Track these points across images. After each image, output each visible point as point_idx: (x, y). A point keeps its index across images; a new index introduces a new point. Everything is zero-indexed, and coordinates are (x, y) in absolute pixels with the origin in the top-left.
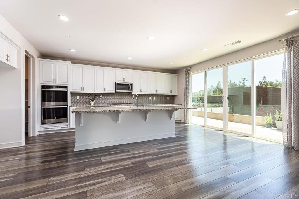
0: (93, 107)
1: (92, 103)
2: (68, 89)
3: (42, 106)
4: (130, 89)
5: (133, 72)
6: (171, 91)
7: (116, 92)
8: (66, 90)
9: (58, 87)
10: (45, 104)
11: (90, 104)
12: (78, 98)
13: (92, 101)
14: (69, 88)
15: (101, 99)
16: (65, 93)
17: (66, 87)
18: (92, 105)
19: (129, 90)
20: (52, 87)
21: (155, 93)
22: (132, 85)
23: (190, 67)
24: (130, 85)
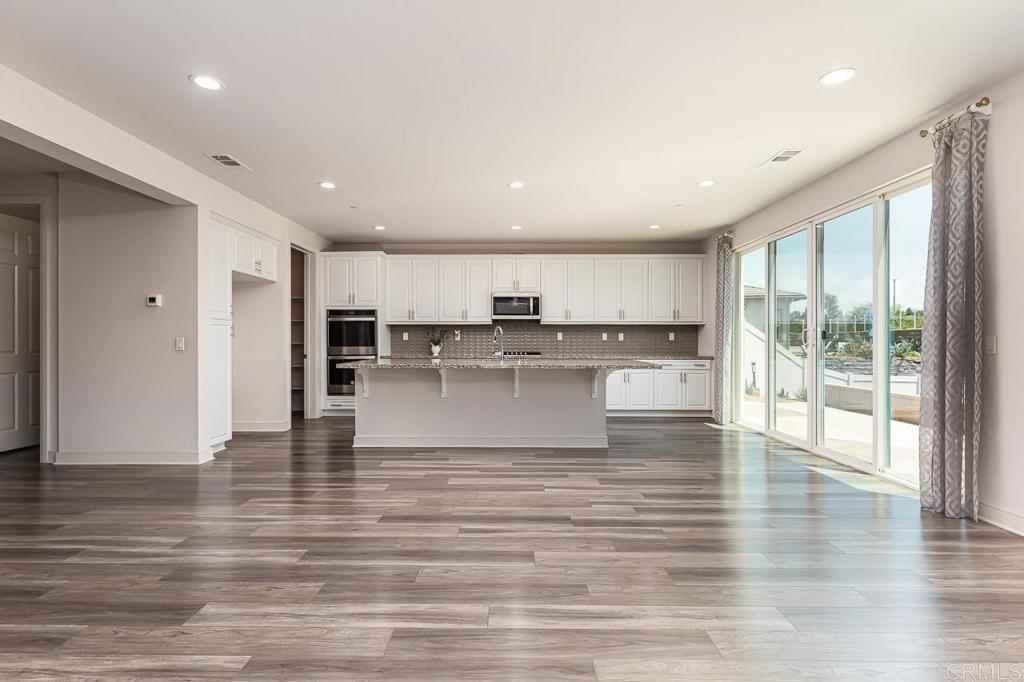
0: (437, 361)
1: (436, 349)
2: (376, 317)
3: (328, 355)
4: (532, 309)
5: (543, 261)
6: (676, 314)
7: (494, 321)
8: (373, 319)
9: (358, 313)
10: (341, 351)
11: (431, 353)
12: (406, 336)
13: (436, 345)
14: (379, 314)
15: (458, 339)
16: (372, 326)
17: (372, 313)
18: (436, 355)
19: (529, 314)
20: (347, 313)
21: (615, 320)
22: (536, 300)
23: (729, 228)
24: (531, 300)
